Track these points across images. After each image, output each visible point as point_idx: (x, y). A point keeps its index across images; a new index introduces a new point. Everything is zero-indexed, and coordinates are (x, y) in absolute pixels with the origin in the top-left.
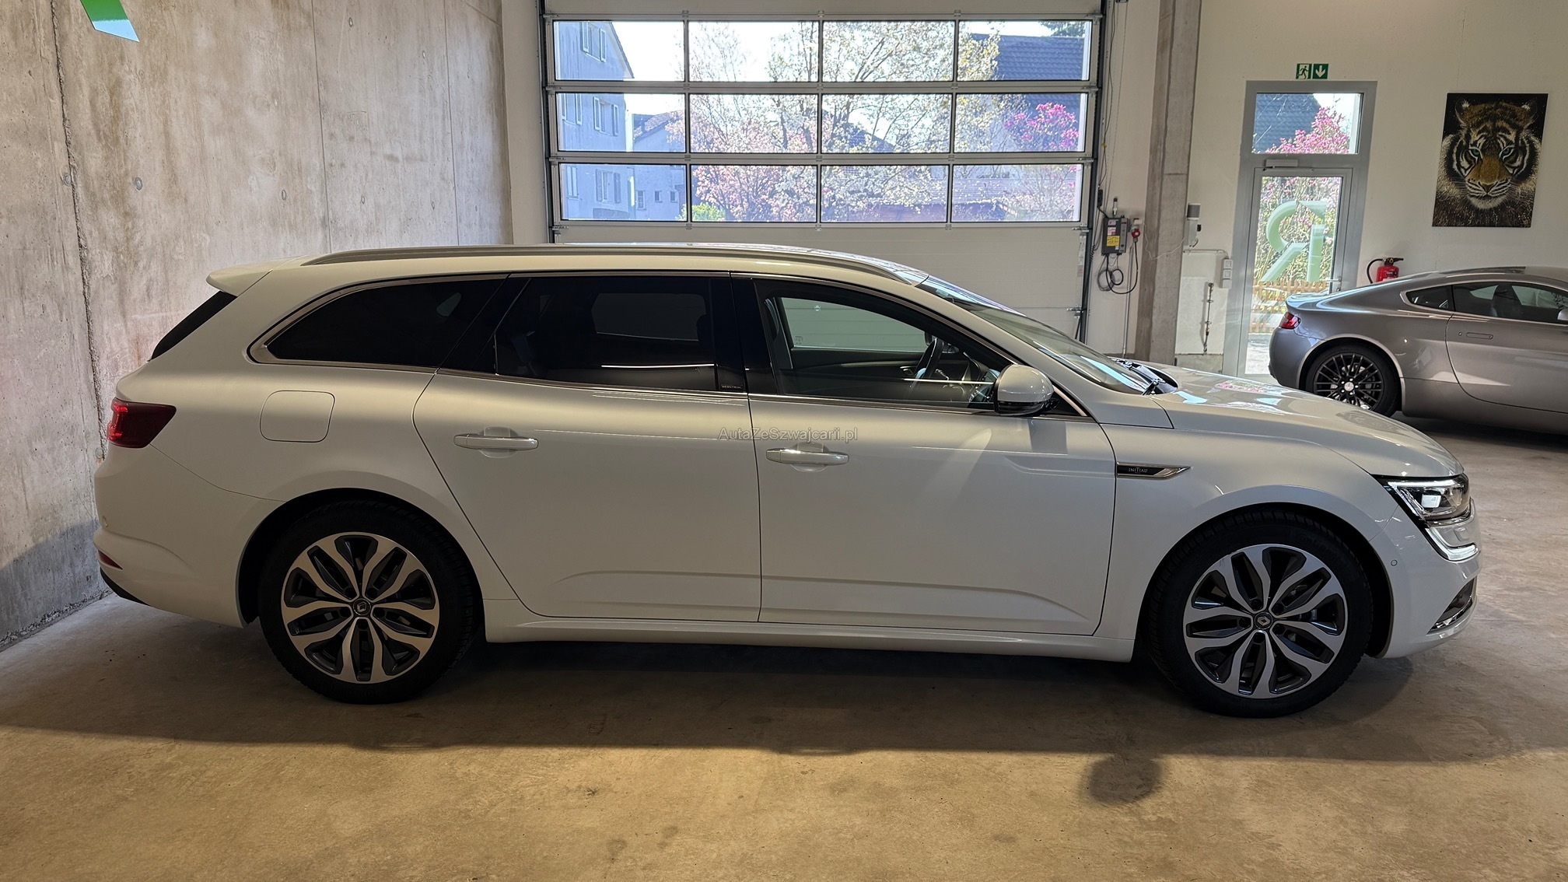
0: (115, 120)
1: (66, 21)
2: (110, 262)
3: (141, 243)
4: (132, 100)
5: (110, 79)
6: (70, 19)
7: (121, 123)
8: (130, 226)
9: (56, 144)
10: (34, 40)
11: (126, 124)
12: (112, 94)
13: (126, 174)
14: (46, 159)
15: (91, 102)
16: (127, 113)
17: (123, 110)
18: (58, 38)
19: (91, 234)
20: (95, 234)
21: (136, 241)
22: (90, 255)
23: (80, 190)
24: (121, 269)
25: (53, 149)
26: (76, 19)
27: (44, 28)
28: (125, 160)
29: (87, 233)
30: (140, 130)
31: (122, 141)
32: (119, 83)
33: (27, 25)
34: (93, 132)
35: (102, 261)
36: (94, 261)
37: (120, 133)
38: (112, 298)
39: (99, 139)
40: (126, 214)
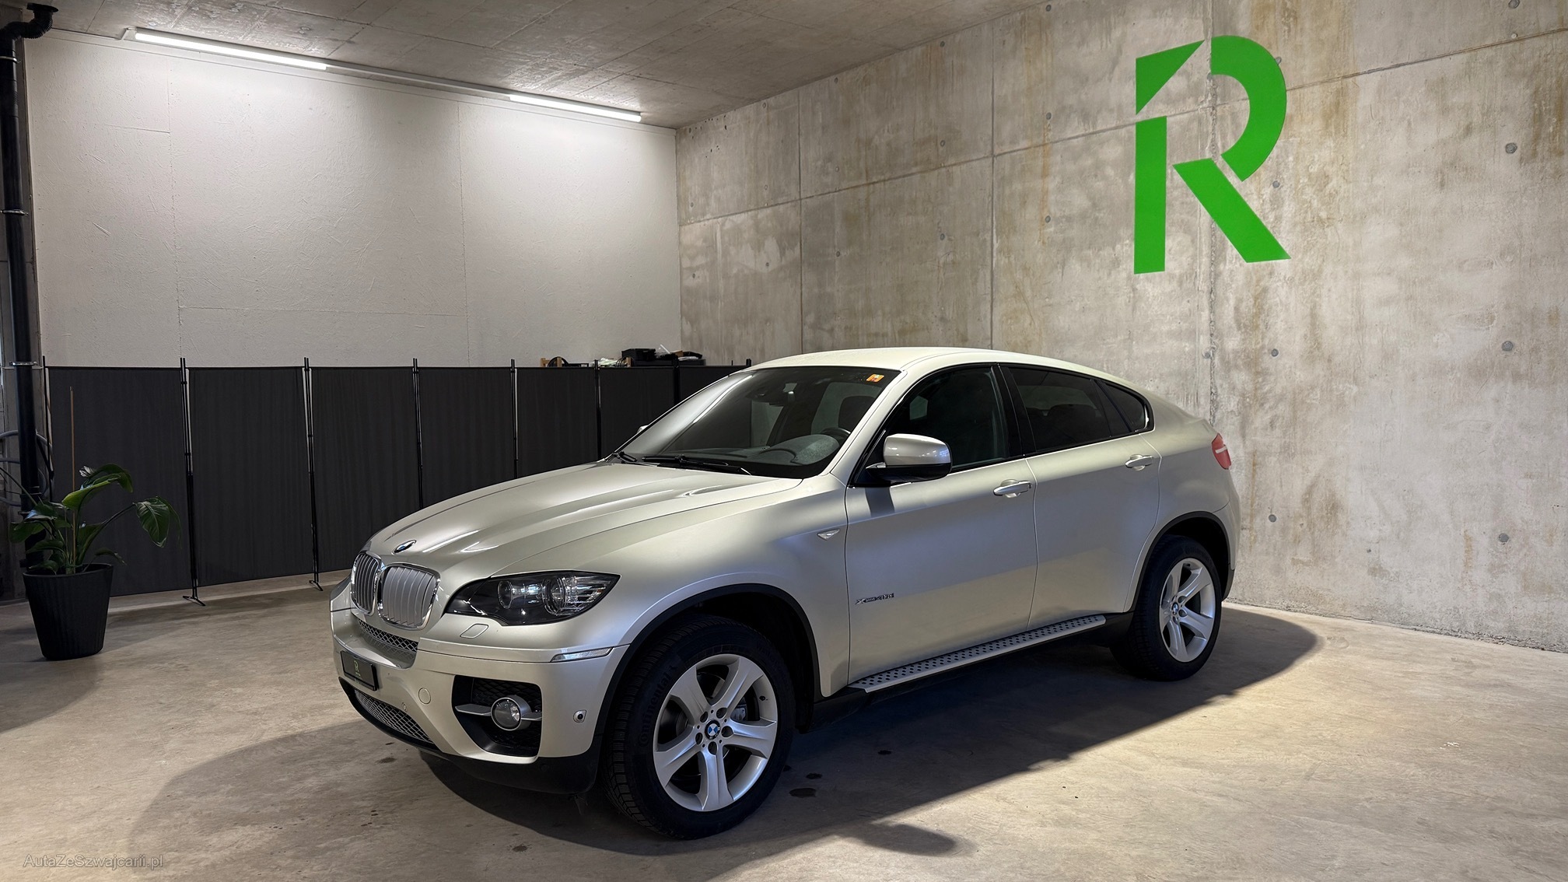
0: (1257, 315)
1: (1221, 267)
2: (1236, 403)
3: (1270, 391)
4: (1277, 299)
5: (1256, 291)
6: (1225, 264)
7: (1263, 316)
8: (1260, 380)
9: (1201, 337)
10: (1194, 283)
11: (1268, 315)
12: (1256, 299)
13: (1263, 348)
14: (1192, 346)
15: (1235, 308)
16: (1271, 308)
17: (1266, 307)
18: (1214, 276)
19: (1221, 386)
20: (1226, 386)
21: (1265, 390)
22: (1219, 398)
23: (1217, 361)
24: (1245, 407)
25: (1199, 340)
26: (1231, 262)
27: (1203, 274)
28: (1262, 339)
29: (1218, 386)
30: (1282, 317)
31: (1262, 327)
32: (1265, 290)
33: (1190, 277)
34: (1234, 325)
35: (1229, 401)
36: (1221, 402)
37: (1260, 322)
38: (1233, 425)
39: (1239, 328)
40: (1257, 373)
